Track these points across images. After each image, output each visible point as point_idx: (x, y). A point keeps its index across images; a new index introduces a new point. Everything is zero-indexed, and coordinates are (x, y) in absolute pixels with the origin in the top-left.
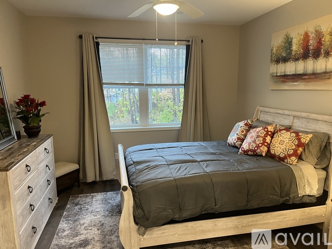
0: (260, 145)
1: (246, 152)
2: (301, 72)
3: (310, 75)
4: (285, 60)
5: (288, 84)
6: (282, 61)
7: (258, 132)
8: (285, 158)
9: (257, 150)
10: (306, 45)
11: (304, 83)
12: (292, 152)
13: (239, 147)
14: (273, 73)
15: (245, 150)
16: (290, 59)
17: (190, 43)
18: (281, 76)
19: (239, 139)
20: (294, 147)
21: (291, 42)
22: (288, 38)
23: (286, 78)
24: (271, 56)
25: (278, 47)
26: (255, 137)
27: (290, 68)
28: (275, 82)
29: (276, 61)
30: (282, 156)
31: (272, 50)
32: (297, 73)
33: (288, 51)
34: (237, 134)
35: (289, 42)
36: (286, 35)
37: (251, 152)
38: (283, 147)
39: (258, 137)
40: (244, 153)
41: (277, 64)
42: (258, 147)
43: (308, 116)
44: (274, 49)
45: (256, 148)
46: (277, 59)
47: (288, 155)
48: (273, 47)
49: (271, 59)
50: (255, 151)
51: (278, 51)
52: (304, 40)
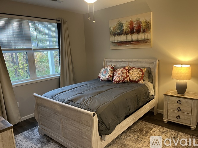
0: (126, 77)
1: (118, 82)
2: (130, 40)
3: (135, 41)
4: (120, 34)
5: (122, 46)
6: (118, 35)
7: (122, 71)
8: (139, 81)
9: (125, 79)
10: (132, 27)
11: (132, 45)
12: (141, 77)
13: (112, 80)
14: (112, 41)
15: (117, 81)
16: (122, 33)
17: (60, 22)
18: (118, 42)
19: (110, 76)
20: (141, 75)
21: (122, 25)
22: (120, 23)
23: (121, 43)
24: (110, 32)
25: (114, 28)
26: (121, 73)
27: (123, 38)
28: (114, 46)
29: (113, 35)
30: (137, 80)
31: (110, 29)
32: (128, 40)
33: (121, 30)
34: (109, 74)
35: (121, 26)
36: (119, 22)
37: (121, 81)
38: (136, 76)
39: (123, 73)
40: (116, 83)
41: (114, 36)
42: (125, 78)
43: (137, 60)
44: (112, 29)
45: (124, 79)
46: (114, 34)
47: (140, 79)
48: (111, 27)
49: (110, 34)
50: (123, 80)
51: (115, 30)
52: (130, 24)
